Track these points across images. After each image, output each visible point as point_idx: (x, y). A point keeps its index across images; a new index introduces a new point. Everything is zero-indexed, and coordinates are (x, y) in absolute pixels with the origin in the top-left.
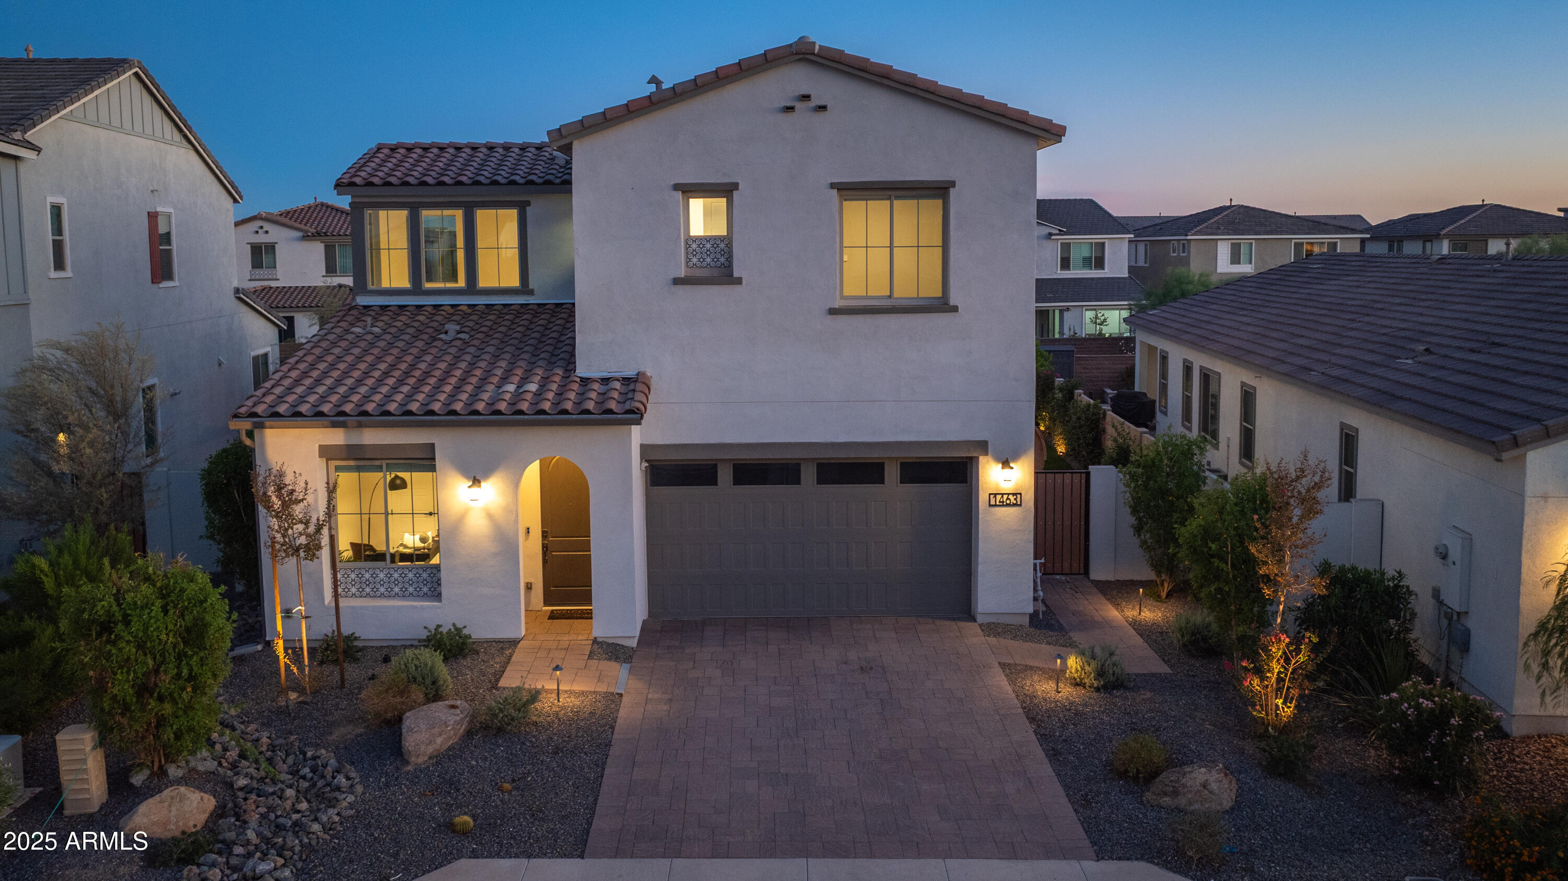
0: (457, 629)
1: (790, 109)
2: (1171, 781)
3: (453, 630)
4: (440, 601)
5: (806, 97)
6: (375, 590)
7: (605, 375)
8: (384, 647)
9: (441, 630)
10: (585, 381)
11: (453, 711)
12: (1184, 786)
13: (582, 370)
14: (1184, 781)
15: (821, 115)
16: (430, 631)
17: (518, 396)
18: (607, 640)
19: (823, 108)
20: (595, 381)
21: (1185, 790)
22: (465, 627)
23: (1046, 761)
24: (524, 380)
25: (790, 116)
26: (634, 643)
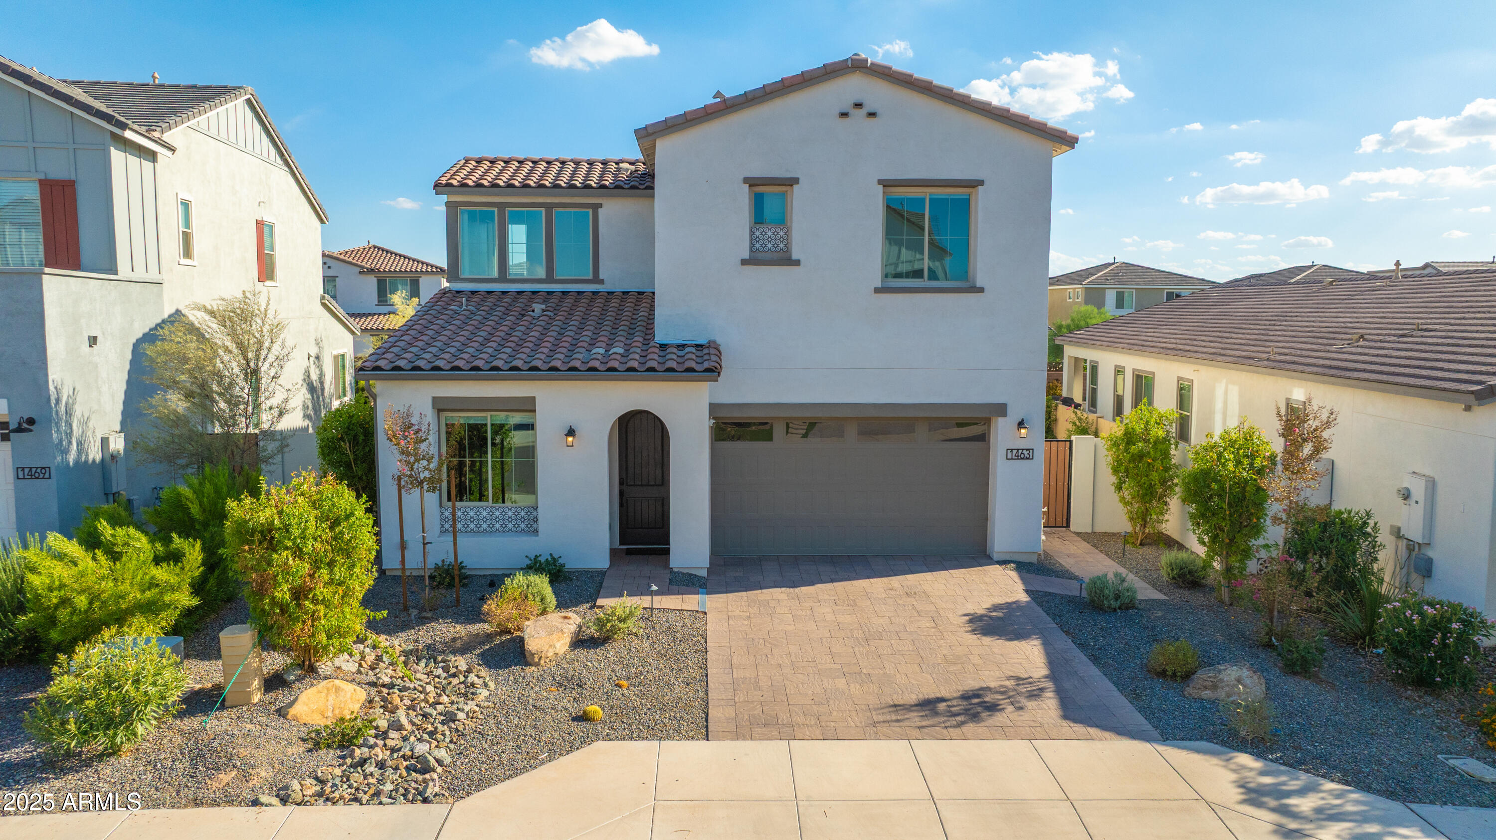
0: (554, 559)
1: (844, 115)
2: (1209, 677)
3: (550, 559)
4: (538, 535)
5: (858, 105)
6: (478, 526)
7: (681, 342)
8: (487, 576)
9: (540, 559)
10: (663, 347)
11: (567, 621)
12: (1221, 681)
13: (660, 337)
14: (1221, 676)
15: (872, 120)
16: (531, 560)
17: (607, 356)
18: (681, 570)
19: (872, 115)
20: (672, 346)
21: (1223, 684)
22: (560, 557)
23: (1091, 663)
24: (609, 346)
25: (846, 120)
26: (704, 573)
